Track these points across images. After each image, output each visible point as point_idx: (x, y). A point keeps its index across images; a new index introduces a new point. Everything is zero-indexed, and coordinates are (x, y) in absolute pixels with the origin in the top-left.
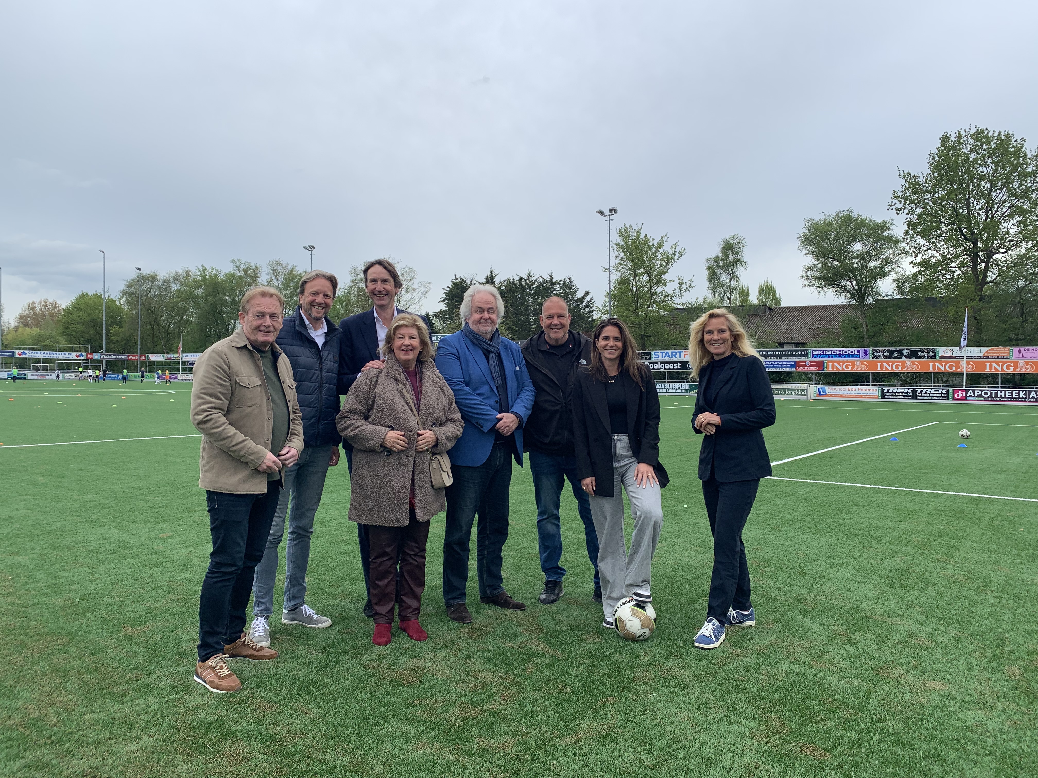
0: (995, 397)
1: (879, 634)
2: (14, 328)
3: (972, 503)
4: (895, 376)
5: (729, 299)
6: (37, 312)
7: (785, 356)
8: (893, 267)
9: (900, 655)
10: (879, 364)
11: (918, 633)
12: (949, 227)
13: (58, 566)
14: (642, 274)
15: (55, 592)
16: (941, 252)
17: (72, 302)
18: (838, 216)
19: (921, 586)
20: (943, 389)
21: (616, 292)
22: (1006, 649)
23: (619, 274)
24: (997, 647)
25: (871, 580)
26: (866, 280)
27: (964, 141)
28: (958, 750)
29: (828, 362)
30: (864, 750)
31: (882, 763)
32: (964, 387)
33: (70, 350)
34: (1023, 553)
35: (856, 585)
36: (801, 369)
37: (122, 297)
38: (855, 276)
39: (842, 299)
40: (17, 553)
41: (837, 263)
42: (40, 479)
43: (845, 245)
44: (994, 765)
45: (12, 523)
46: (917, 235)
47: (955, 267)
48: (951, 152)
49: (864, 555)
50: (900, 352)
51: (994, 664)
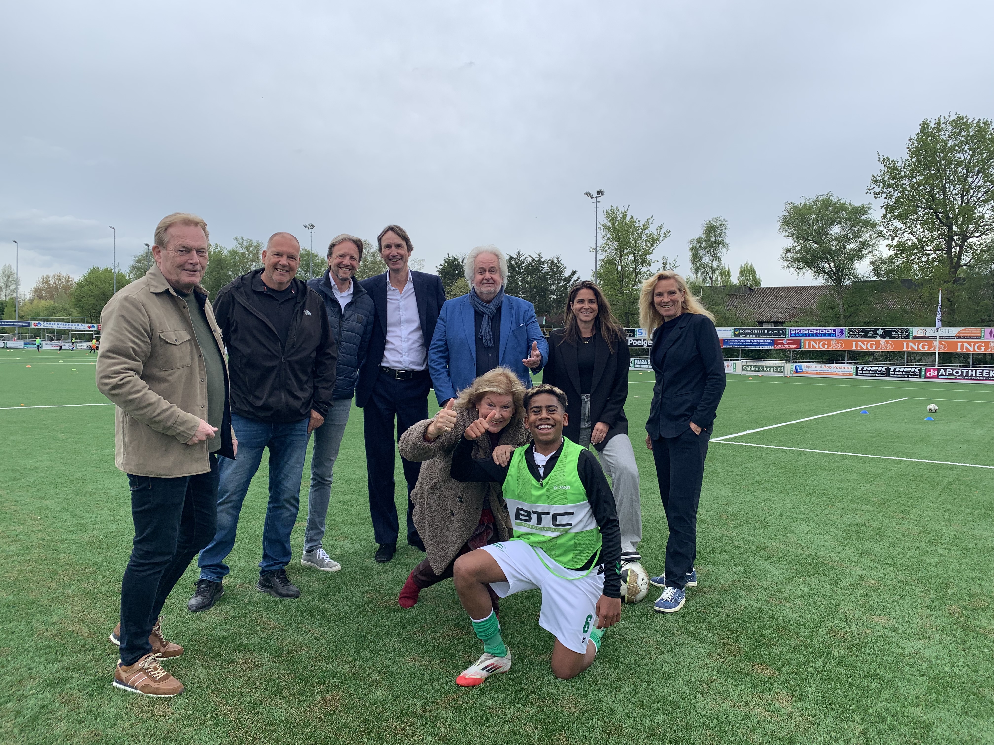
0: (966, 376)
1: (833, 578)
2: (29, 300)
3: (932, 469)
4: (870, 355)
5: (711, 279)
6: (51, 286)
7: (764, 334)
8: (870, 249)
9: (851, 595)
10: (854, 343)
11: (869, 577)
12: (926, 211)
13: (81, 509)
14: (627, 254)
15: (80, 530)
16: (917, 236)
17: (84, 277)
18: (818, 200)
19: (876, 537)
20: (916, 368)
21: (602, 271)
22: (949, 592)
23: (605, 254)
24: (941, 590)
25: (830, 533)
26: (844, 262)
27: (943, 128)
28: (894, 671)
29: (805, 340)
30: (810, 669)
31: (826, 680)
32: (936, 366)
33: (82, 321)
34: (976, 513)
35: (816, 536)
36: (779, 347)
37: (131, 272)
38: (833, 258)
39: (820, 281)
40: (44, 498)
41: (815, 245)
42: (60, 435)
43: (823, 228)
44: (927, 683)
45: (37, 472)
46: (894, 219)
47: (931, 250)
48: (930, 138)
49: (826, 512)
50: (875, 331)
51: (937, 603)
